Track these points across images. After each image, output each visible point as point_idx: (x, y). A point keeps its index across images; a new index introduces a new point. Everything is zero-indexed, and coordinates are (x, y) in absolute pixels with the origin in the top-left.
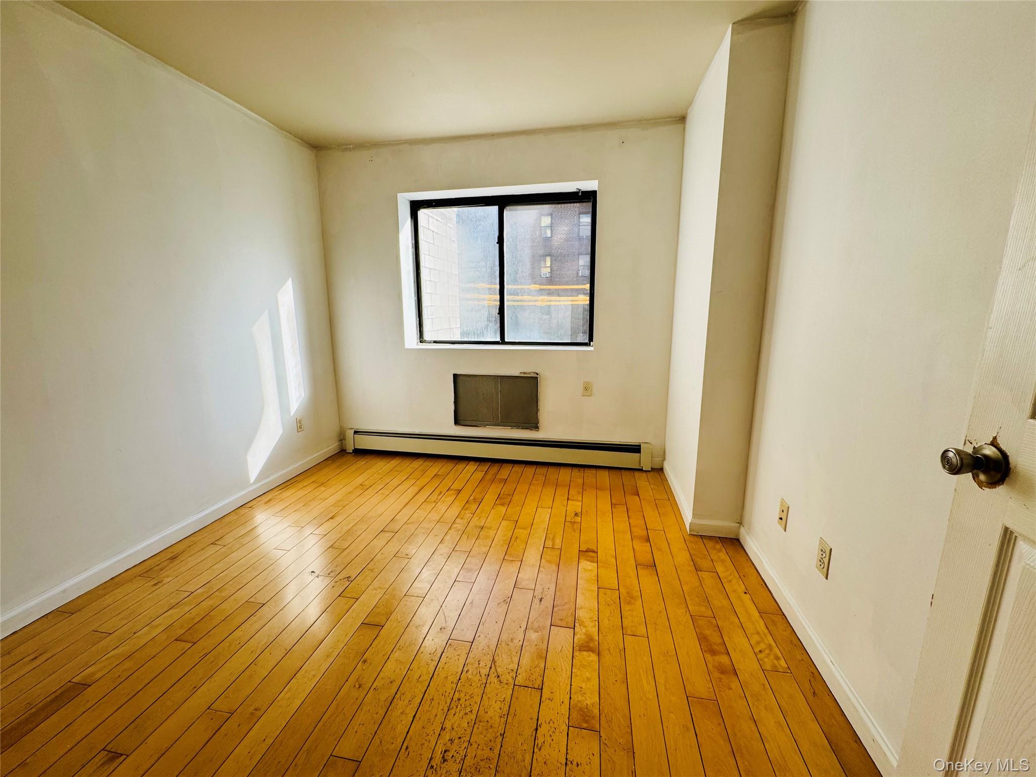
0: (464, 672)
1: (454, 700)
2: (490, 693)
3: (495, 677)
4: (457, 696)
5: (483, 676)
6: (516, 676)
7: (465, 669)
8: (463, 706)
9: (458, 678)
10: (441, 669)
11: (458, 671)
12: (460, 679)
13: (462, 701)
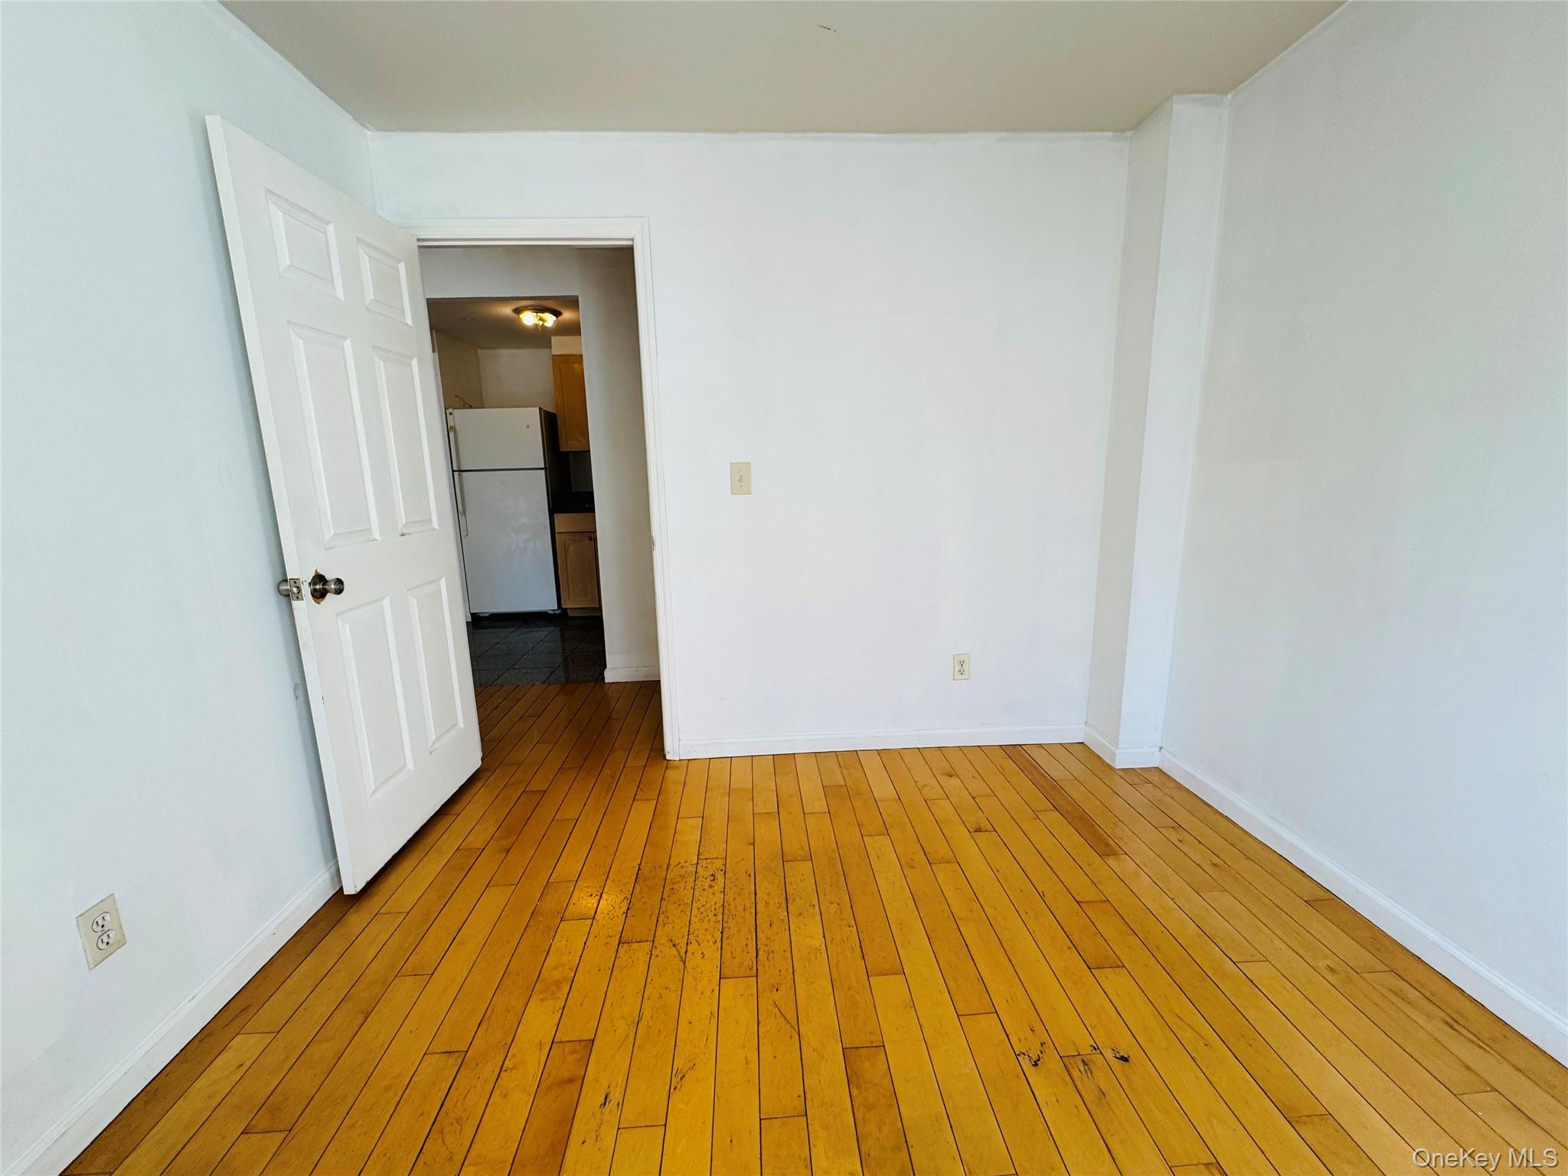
0: (719, 940)
1: (721, 913)
2: (682, 927)
3: (679, 944)
4: (720, 917)
5: (694, 942)
6: (651, 951)
7: (719, 944)
8: (709, 911)
9: (724, 933)
10: (750, 939)
11: (727, 941)
12: (722, 933)
13: (711, 915)
